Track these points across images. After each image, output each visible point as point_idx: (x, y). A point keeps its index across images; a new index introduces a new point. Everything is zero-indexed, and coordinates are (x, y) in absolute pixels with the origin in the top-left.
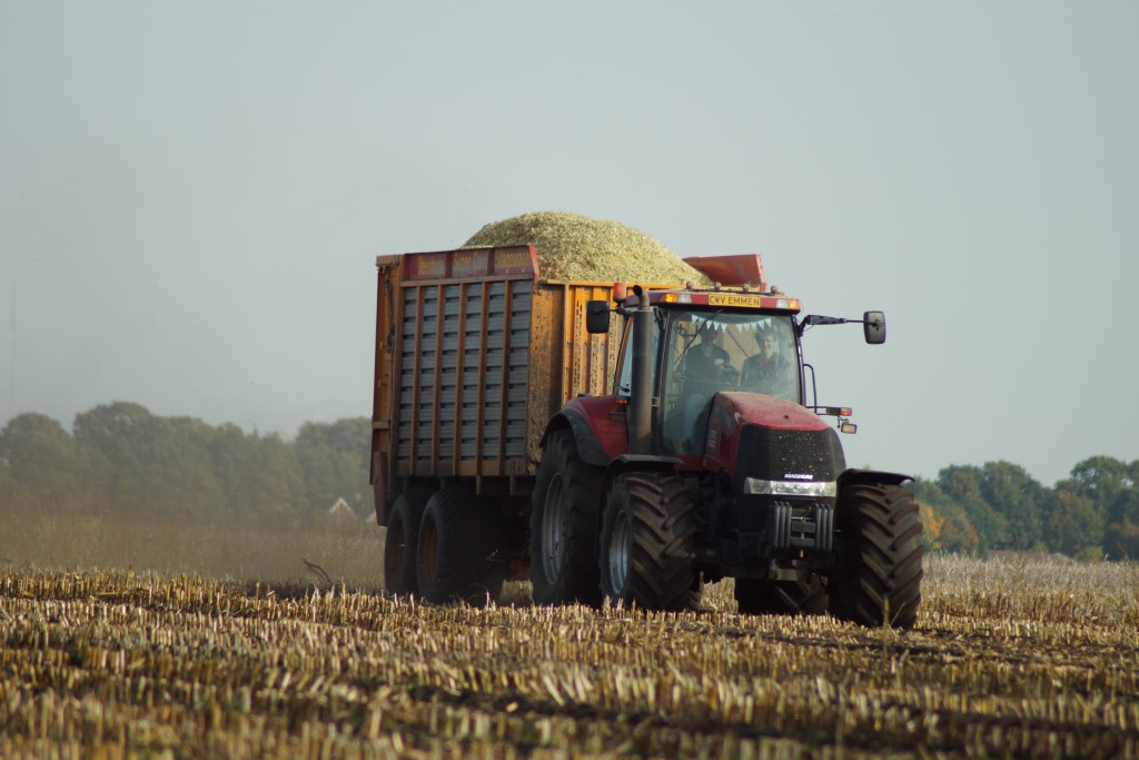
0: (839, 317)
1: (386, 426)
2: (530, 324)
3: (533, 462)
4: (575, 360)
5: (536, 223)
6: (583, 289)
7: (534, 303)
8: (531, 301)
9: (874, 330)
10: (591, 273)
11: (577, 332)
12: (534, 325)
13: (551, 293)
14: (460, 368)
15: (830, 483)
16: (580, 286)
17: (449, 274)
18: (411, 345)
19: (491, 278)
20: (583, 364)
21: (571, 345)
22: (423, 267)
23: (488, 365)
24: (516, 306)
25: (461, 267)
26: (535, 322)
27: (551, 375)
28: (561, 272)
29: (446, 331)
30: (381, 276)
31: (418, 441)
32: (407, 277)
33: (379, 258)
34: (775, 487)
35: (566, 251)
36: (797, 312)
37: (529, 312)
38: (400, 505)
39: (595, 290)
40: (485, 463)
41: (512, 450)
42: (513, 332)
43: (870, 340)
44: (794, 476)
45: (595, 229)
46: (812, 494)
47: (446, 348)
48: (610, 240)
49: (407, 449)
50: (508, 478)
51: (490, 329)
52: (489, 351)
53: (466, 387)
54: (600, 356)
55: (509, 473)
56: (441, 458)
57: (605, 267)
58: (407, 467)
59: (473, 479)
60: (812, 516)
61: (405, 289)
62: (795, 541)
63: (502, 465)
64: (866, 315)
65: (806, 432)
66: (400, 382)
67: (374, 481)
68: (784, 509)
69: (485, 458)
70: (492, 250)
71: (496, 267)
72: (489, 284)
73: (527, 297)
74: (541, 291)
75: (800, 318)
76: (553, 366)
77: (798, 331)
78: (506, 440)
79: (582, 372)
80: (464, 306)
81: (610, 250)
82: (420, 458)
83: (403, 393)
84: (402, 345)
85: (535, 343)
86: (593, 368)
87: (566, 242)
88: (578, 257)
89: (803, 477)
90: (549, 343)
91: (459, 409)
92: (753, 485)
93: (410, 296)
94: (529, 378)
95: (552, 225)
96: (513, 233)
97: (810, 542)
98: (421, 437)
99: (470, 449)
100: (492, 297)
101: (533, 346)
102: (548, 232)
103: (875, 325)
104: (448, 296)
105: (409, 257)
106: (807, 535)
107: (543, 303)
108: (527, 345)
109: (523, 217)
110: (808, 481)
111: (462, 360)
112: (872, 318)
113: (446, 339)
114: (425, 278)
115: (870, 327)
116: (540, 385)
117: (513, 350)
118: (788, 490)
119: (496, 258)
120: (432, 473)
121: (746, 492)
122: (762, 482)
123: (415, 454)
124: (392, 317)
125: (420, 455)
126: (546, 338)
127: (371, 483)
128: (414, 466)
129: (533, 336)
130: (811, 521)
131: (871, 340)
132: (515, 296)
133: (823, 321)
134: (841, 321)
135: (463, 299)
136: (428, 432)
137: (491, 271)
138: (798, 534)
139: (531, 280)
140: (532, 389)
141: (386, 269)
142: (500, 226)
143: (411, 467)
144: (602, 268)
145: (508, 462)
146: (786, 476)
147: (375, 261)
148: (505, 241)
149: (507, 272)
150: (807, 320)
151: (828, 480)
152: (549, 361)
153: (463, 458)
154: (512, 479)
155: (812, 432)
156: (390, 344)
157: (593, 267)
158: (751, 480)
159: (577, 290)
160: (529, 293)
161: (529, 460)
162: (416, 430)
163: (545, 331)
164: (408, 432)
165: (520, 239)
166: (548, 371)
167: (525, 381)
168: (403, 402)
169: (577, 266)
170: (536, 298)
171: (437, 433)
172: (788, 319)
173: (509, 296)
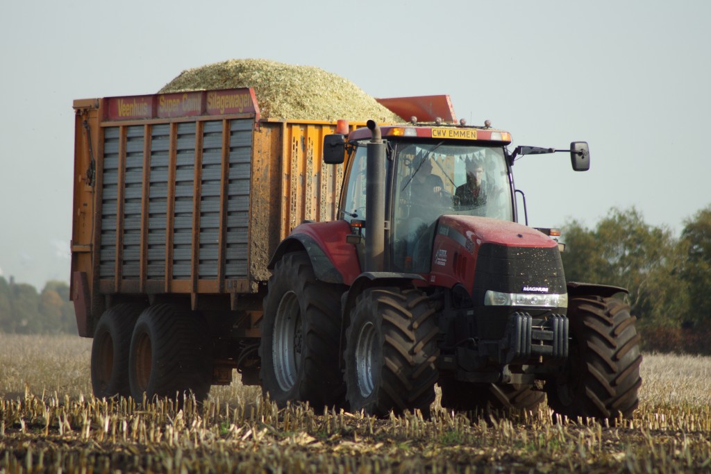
0: (547, 147)
1: (87, 249)
2: (252, 158)
3: (256, 281)
4: (292, 190)
5: (241, 69)
6: (298, 127)
7: (256, 139)
8: (253, 137)
9: (579, 159)
10: (301, 112)
11: (293, 165)
12: (256, 159)
13: (270, 130)
14: (172, 197)
15: (563, 295)
16: (296, 124)
17: (155, 115)
18: (113, 178)
19: (205, 118)
20: (299, 193)
21: (289, 176)
22: (122, 109)
23: (203, 194)
24: (234, 142)
25: (168, 109)
26: (257, 157)
27: (270, 203)
28: (274, 112)
29: (152, 165)
30: (78, 117)
31: (123, 262)
32: (106, 117)
33: (75, 102)
34: (515, 299)
35: (277, 92)
36: (507, 143)
37: (251, 147)
38: (107, 319)
39: (309, 127)
40: (201, 282)
41: (231, 270)
42: (231, 165)
43: (575, 168)
44: (531, 289)
45: (301, 74)
46: (547, 305)
47: (152, 180)
48: (316, 84)
49: (111, 270)
50: (229, 295)
51: (204, 162)
52: (203, 182)
53: (176, 215)
54: (314, 186)
55: (230, 289)
56: (149, 277)
57: (314, 108)
58: (111, 284)
59: (187, 296)
60: (550, 325)
61: (104, 129)
62: (535, 347)
63: (222, 284)
64: (573, 145)
65: (540, 249)
66: (100, 209)
67: (75, 297)
68: (525, 318)
69: (200, 277)
70: (205, 93)
71: (209, 107)
72: (202, 123)
73: (249, 134)
74: (261, 128)
75: (511, 149)
76: (272, 195)
77: (509, 160)
78: (225, 261)
79: (298, 201)
80: (174, 143)
81: (317, 92)
82: (124, 277)
83: (104, 220)
84: (102, 178)
85: (257, 175)
86: (307, 197)
87: (275, 85)
88: (289, 99)
89: (539, 289)
90: (269, 175)
91: (170, 233)
92: (492, 297)
93: (109, 135)
94: (251, 205)
95: (258, 70)
96: (219, 77)
97: (549, 348)
98: (126, 258)
99: (186, 269)
100: (205, 134)
101: (255, 177)
102: (256, 76)
103: (580, 154)
104: (154, 134)
105: (107, 101)
106: (546, 342)
107: (263, 138)
108: (249, 176)
109: (226, 63)
110: (544, 293)
111: (173, 190)
112: (578, 147)
113: (153, 172)
114: (126, 118)
115: (577, 155)
116: (261, 212)
117: (230, 181)
118: (528, 301)
119: (209, 100)
120: (141, 290)
121: (486, 303)
122: (500, 294)
123: (120, 274)
124: (90, 153)
125: (125, 274)
126: (267, 170)
127: (71, 299)
128: (119, 284)
129: (255, 168)
130: (549, 329)
131: (578, 167)
132: (232, 133)
133: (533, 151)
134: (550, 151)
135: (174, 137)
136: (135, 253)
137: (204, 111)
138: (538, 342)
139: (253, 118)
140: (254, 215)
141: (83, 112)
142: (202, 72)
143: (116, 285)
144: (311, 108)
145: (228, 281)
146: (525, 289)
147: (72, 105)
148: (212, 85)
149: (222, 112)
150: (518, 150)
151: (560, 292)
152: (269, 190)
153: (175, 277)
154: (233, 297)
155: (545, 249)
156: (90, 177)
157: (303, 107)
158: (491, 293)
159: (293, 127)
160: (251, 130)
161: (252, 279)
162: (120, 253)
163: (265, 164)
164: (111, 254)
165: (228, 83)
166: (268, 199)
167: (248, 208)
168: (104, 228)
169: (289, 106)
170: (257, 135)
171: (145, 255)
172: (500, 149)
173: (227, 133)
